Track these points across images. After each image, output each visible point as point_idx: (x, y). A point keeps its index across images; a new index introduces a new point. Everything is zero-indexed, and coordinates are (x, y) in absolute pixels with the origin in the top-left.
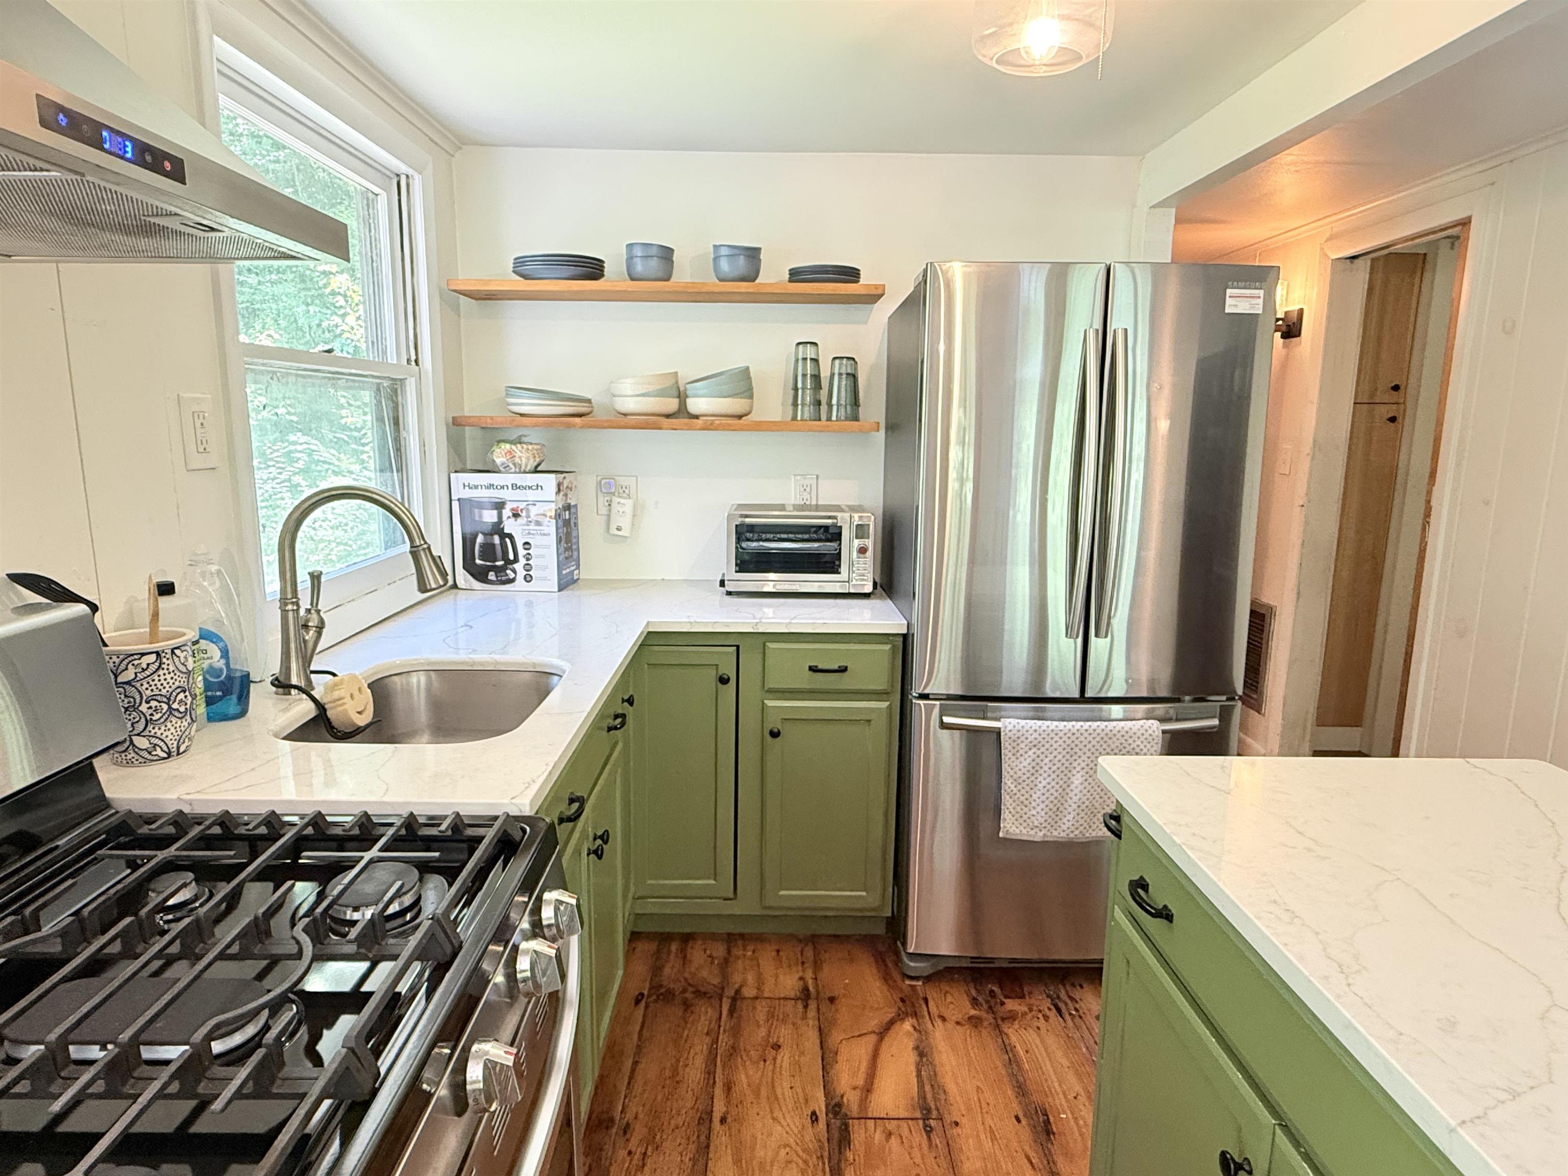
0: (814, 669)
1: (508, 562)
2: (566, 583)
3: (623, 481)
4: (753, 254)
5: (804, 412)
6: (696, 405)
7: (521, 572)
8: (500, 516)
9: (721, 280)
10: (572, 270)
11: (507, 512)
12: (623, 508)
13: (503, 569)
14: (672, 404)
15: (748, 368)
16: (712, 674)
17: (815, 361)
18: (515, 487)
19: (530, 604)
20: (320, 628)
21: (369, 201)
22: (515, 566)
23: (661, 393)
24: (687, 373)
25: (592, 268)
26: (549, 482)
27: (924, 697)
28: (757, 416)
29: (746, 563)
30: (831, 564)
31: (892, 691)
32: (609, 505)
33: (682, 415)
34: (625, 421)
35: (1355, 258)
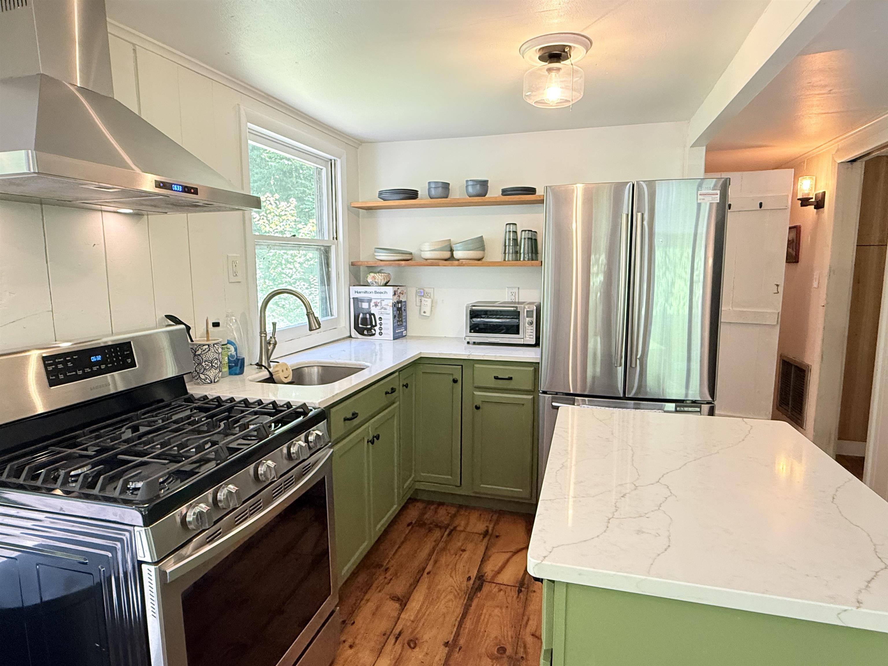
0: (496, 378)
1: (373, 326)
2: (396, 337)
3: (427, 290)
4: (484, 184)
5: (510, 257)
6: (457, 255)
7: (378, 331)
8: (369, 305)
9: (470, 197)
10: (402, 196)
11: (372, 304)
12: (427, 303)
13: (370, 329)
14: (447, 255)
15: (482, 237)
16: (451, 378)
17: (515, 232)
18: (376, 292)
19: (380, 345)
20: (275, 344)
21: (319, 172)
22: (375, 328)
23: (442, 249)
24: (454, 239)
25: (412, 195)
26: (390, 290)
27: (544, 392)
28: (487, 259)
29: (475, 328)
30: (515, 330)
31: (534, 390)
32: (421, 301)
33: (451, 259)
34: (426, 262)
35: (853, 160)
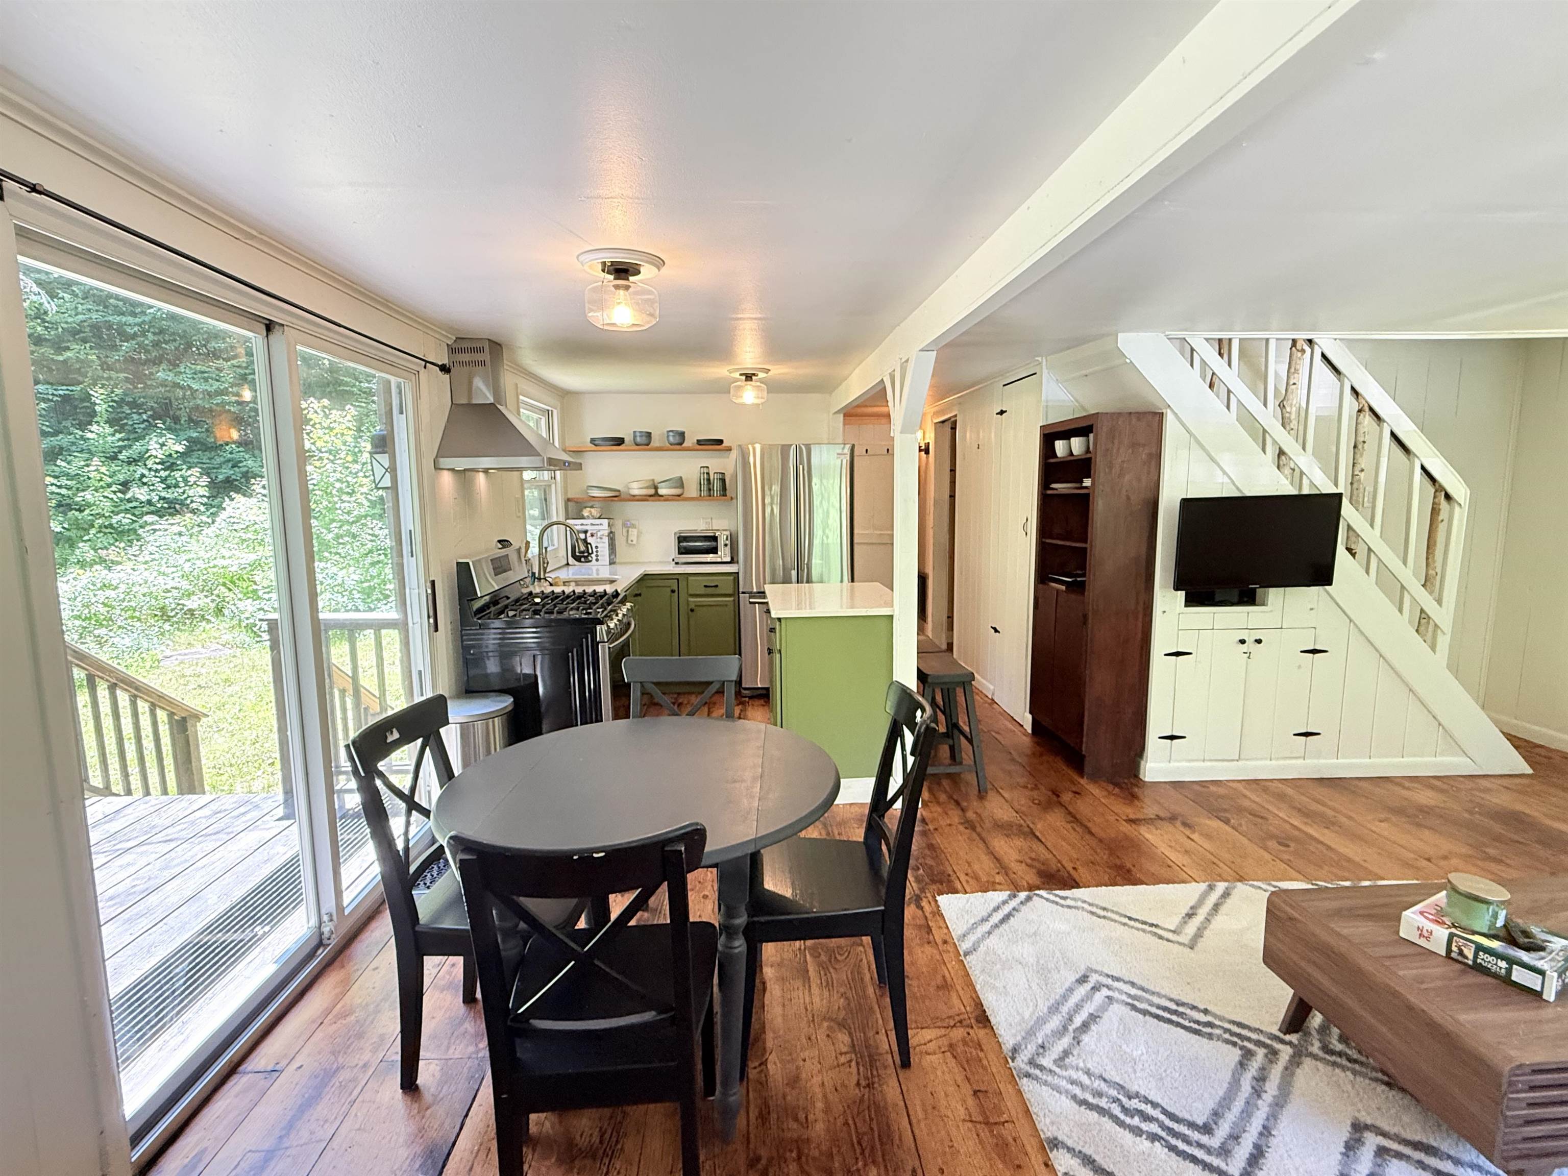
0: (706, 586)
1: (590, 554)
2: (612, 563)
3: (633, 522)
4: (682, 434)
5: (704, 493)
6: (661, 492)
7: (594, 558)
8: (586, 536)
9: (673, 444)
10: (611, 442)
11: (589, 534)
12: (633, 533)
13: (587, 557)
14: (652, 491)
15: (682, 477)
16: (669, 590)
17: (708, 474)
18: (592, 524)
19: (598, 570)
21: (538, 422)
22: (592, 555)
23: (647, 488)
24: (658, 479)
25: (619, 442)
26: (606, 521)
27: (743, 593)
28: (687, 494)
29: (683, 551)
30: (714, 551)
31: (736, 593)
32: (628, 532)
33: (656, 496)
34: (634, 498)
35: (943, 422)
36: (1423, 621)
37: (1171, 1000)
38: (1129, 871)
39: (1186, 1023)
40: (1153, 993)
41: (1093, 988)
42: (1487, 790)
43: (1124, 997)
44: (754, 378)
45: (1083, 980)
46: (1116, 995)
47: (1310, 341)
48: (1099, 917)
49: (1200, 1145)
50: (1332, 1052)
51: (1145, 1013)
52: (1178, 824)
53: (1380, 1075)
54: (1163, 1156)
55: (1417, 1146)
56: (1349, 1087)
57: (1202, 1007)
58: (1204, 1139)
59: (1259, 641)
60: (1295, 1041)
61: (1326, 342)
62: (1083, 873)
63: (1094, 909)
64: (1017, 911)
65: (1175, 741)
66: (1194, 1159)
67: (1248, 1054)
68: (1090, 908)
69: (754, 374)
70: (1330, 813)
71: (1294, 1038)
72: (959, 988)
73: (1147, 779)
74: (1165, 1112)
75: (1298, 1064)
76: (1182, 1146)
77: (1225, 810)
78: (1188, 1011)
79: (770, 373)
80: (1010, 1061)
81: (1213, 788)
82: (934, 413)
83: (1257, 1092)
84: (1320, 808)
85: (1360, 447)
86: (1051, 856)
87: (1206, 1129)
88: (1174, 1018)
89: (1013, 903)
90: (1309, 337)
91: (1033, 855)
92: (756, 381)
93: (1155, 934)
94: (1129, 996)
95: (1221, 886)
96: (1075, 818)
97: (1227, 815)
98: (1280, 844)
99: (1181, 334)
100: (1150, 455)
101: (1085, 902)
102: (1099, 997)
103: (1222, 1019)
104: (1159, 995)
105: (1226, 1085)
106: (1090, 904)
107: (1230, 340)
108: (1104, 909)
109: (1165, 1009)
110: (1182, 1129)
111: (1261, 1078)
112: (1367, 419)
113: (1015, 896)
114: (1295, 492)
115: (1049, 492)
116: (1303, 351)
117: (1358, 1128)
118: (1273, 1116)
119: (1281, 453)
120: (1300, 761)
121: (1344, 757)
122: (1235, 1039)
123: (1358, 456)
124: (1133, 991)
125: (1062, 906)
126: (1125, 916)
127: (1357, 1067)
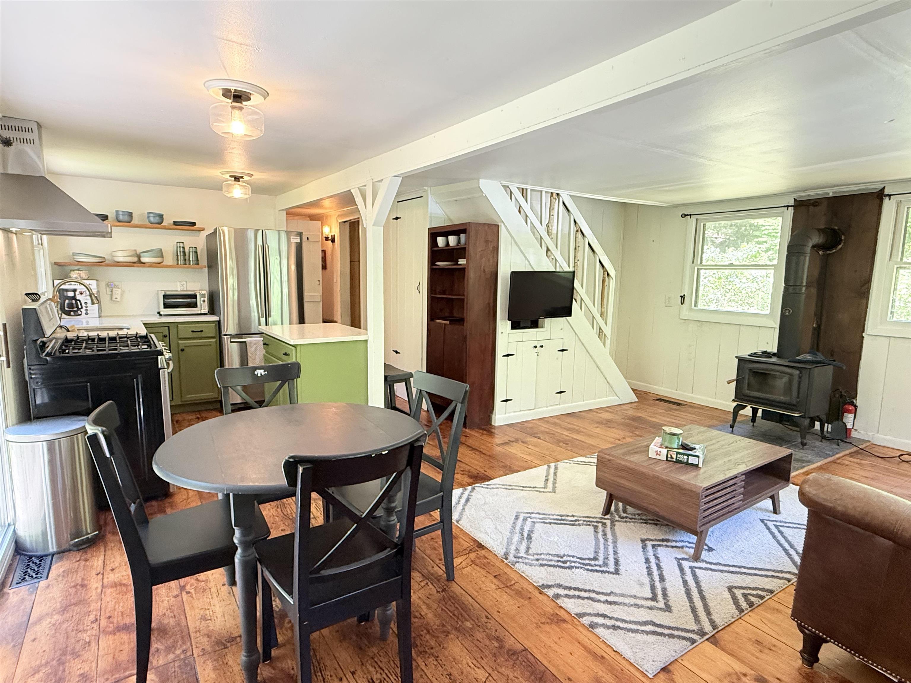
0: (193, 331)
1: (79, 309)
2: (101, 316)
3: (116, 283)
4: (161, 216)
5: (181, 262)
6: (143, 260)
7: (84, 312)
8: (75, 294)
9: (151, 223)
11: (77, 293)
12: (117, 293)
13: (77, 311)
14: (135, 259)
15: (161, 250)
16: (161, 335)
17: (183, 248)
19: (87, 321)
22: (81, 310)
23: (131, 256)
24: (140, 250)
25: (104, 218)
26: (95, 283)
27: (225, 335)
28: (165, 263)
30: (195, 305)
31: (220, 335)
32: (112, 291)
33: (139, 263)
34: (118, 264)
35: (345, 222)
36: (601, 333)
37: (558, 515)
38: (510, 467)
39: (568, 522)
40: (549, 515)
41: (523, 520)
42: (626, 410)
43: (538, 520)
44: (241, 180)
45: (517, 518)
46: (534, 520)
47: (558, 194)
48: (509, 489)
49: (596, 565)
50: (623, 518)
51: (550, 523)
52: (520, 442)
53: (642, 521)
54: (586, 574)
55: (663, 540)
56: (634, 528)
57: (570, 514)
58: (597, 563)
59: (542, 346)
60: (610, 518)
61: (565, 196)
62: (489, 473)
63: (505, 487)
64: (471, 496)
65: (508, 402)
66: (597, 571)
67: (596, 527)
68: (503, 487)
69: (242, 177)
70: (577, 428)
71: (608, 516)
72: (461, 536)
73: (496, 425)
74: (578, 558)
75: (614, 525)
76: (590, 568)
77: (537, 433)
78: (566, 518)
79: (253, 177)
80: (504, 560)
81: (526, 424)
82: (338, 216)
83: (606, 540)
84: (574, 426)
85: (577, 248)
86: (470, 468)
87: (595, 559)
88: (562, 522)
89: (467, 493)
90: (558, 192)
91: (462, 469)
92: (242, 182)
93: (537, 491)
94: (540, 519)
95: (552, 465)
96: (472, 448)
97: (539, 435)
98: (564, 443)
99: (507, 184)
100: (494, 247)
101: (499, 485)
102: (529, 522)
103: (580, 517)
104: (553, 515)
105: (594, 541)
106: (503, 485)
107: (526, 189)
108: (510, 486)
109: (557, 520)
110: (587, 562)
111: (605, 535)
112: (579, 235)
113: (466, 490)
114: (554, 270)
115: (434, 267)
116: (556, 199)
117: (643, 541)
118: (615, 547)
119: (548, 250)
120: (558, 406)
121: (575, 402)
122: (588, 523)
123: (576, 253)
124: (541, 516)
125: (490, 489)
126: (521, 486)
127: (633, 520)
